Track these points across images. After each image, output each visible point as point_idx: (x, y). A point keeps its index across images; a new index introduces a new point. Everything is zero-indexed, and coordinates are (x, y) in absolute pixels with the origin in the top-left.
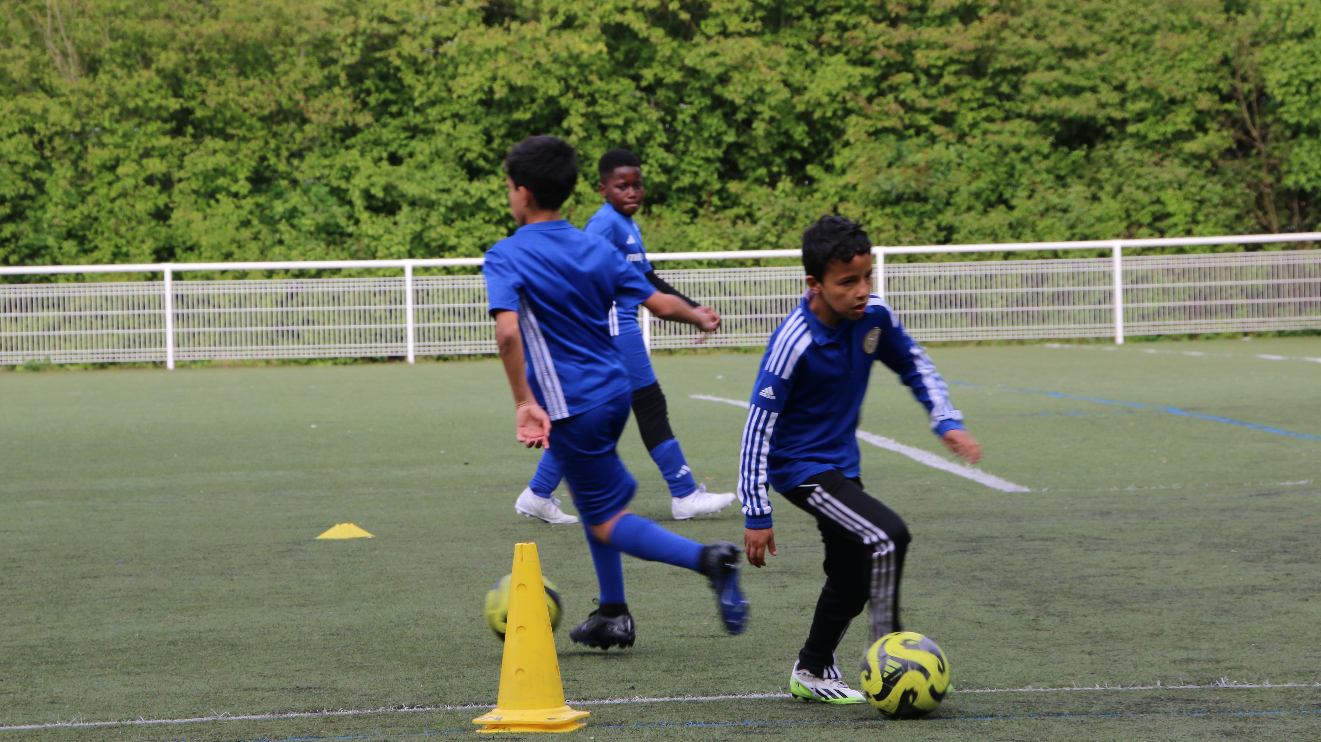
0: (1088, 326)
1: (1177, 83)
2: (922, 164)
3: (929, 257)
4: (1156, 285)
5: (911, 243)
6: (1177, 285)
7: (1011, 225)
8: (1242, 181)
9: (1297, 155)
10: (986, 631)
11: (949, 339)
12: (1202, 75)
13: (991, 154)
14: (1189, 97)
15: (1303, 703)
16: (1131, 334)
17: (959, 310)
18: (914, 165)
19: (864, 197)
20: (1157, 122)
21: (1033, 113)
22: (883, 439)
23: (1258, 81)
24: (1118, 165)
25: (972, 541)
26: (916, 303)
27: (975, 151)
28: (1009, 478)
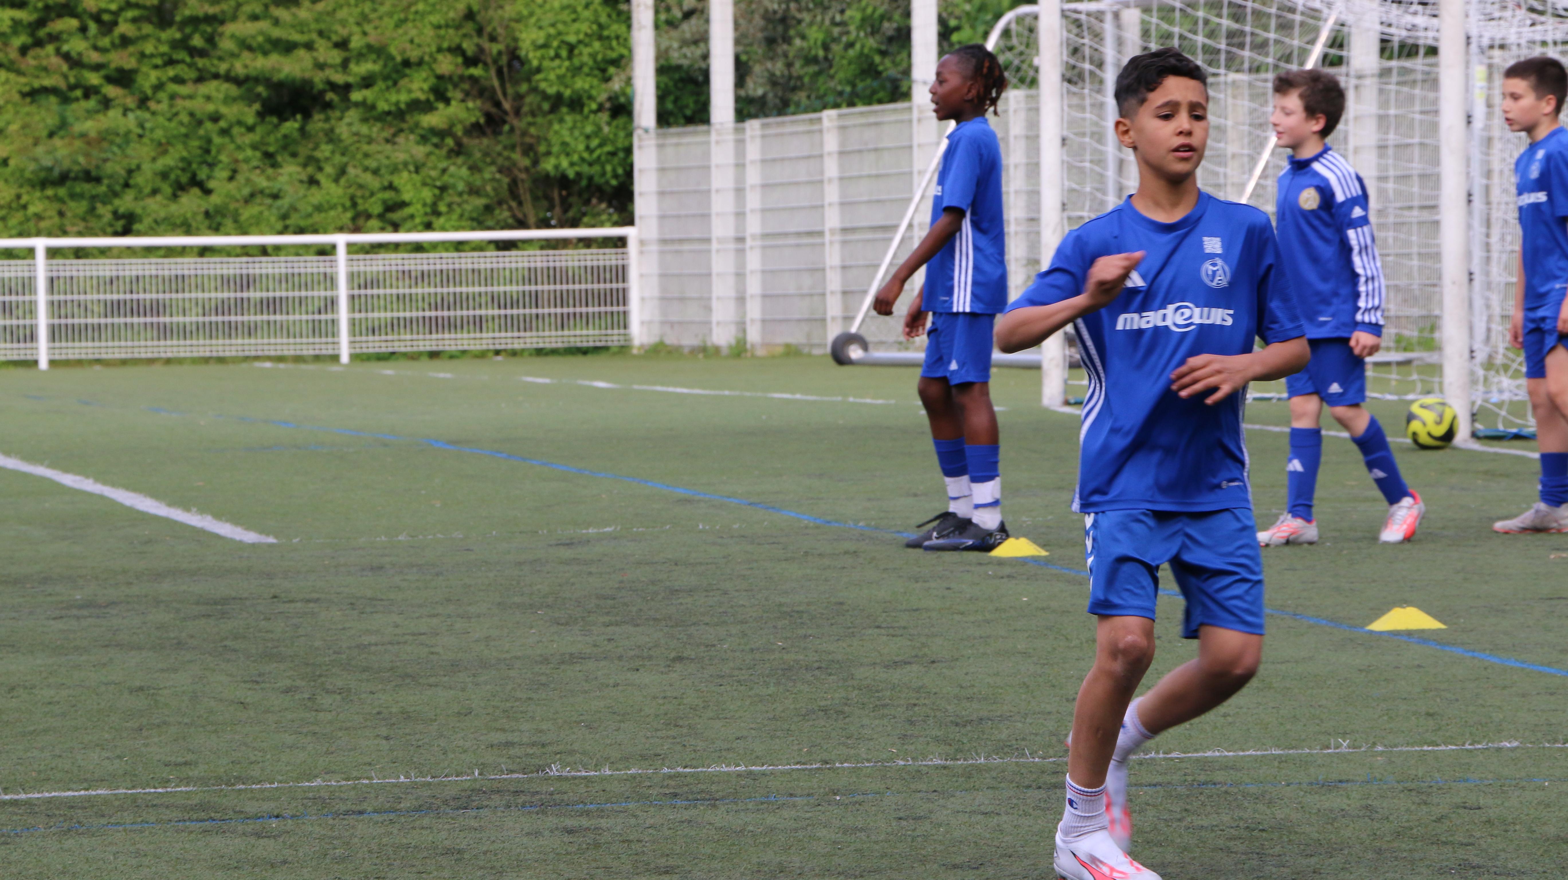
0: (304, 340)
1: (412, 41)
2: (93, 134)
3: (103, 252)
4: (388, 291)
5: (80, 234)
6: (414, 291)
7: (207, 214)
8: (493, 163)
9: (556, 132)
10: (252, 713)
11: (129, 356)
12: (442, 32)
13: (181, 124)
14: (427, 58)
15: (654, 792)
16: (358, 351)
17: (142, 320)
18: (83, 136)
19: (18, 175)
20: (388, 88)
21: (233, 74)
22: (78, 478)
23: (509, 41)
24: (340, 141)
25: (216, 603)
26: (86, 310)
27: (161, 119)
28: (248, 528)
